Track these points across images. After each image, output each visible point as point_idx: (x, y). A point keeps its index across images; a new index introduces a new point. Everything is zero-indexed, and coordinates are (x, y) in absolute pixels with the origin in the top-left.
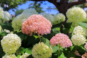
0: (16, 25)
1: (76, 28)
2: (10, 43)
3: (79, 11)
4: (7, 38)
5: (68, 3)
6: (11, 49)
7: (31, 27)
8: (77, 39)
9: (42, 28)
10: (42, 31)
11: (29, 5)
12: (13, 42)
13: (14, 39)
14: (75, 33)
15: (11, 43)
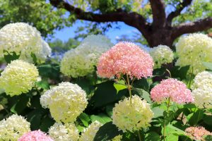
0: (71, 67)
1: (201, 75)
2: (68, 100)
3: (204, 43)
4: (63, 89)
5: (170, 28)
6: (69, 112)
7: (120, 63)
8: (204, 96)
9: (138, 67)
10: (138, 72)
11: (76, 32)
12: (74, 98)
13: (77, 93)
14: (199, 84)
15: (70, 100)
